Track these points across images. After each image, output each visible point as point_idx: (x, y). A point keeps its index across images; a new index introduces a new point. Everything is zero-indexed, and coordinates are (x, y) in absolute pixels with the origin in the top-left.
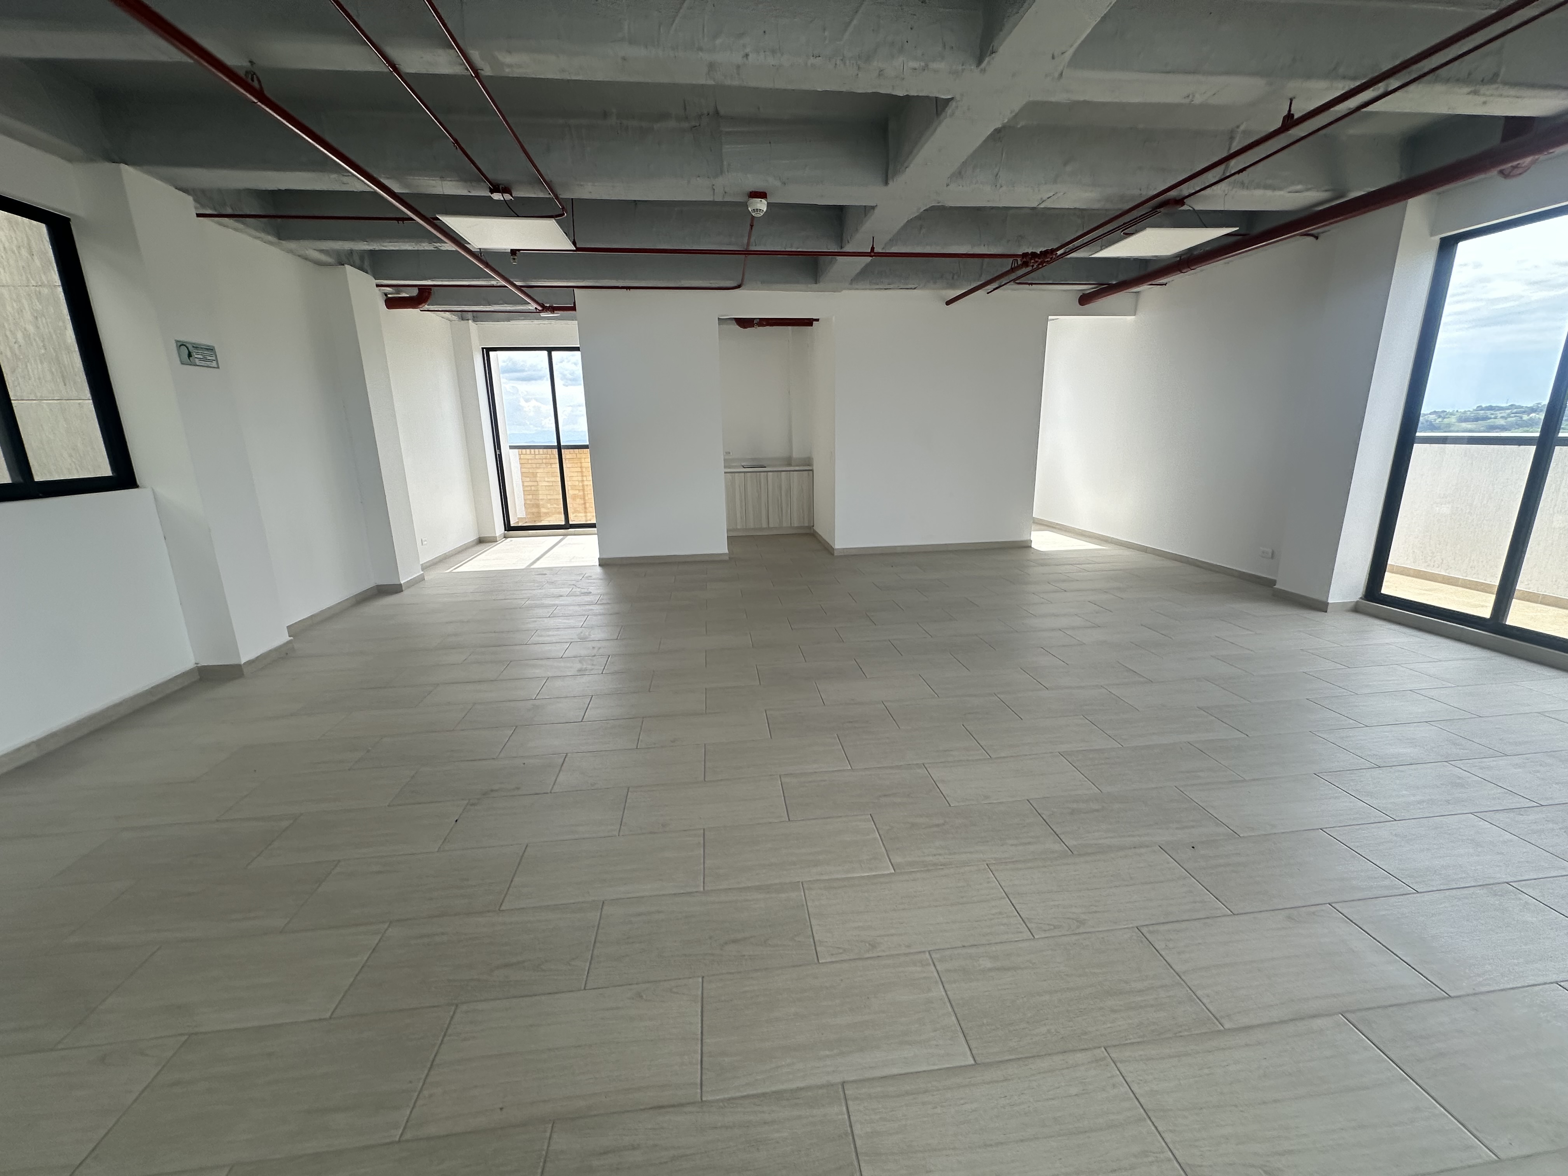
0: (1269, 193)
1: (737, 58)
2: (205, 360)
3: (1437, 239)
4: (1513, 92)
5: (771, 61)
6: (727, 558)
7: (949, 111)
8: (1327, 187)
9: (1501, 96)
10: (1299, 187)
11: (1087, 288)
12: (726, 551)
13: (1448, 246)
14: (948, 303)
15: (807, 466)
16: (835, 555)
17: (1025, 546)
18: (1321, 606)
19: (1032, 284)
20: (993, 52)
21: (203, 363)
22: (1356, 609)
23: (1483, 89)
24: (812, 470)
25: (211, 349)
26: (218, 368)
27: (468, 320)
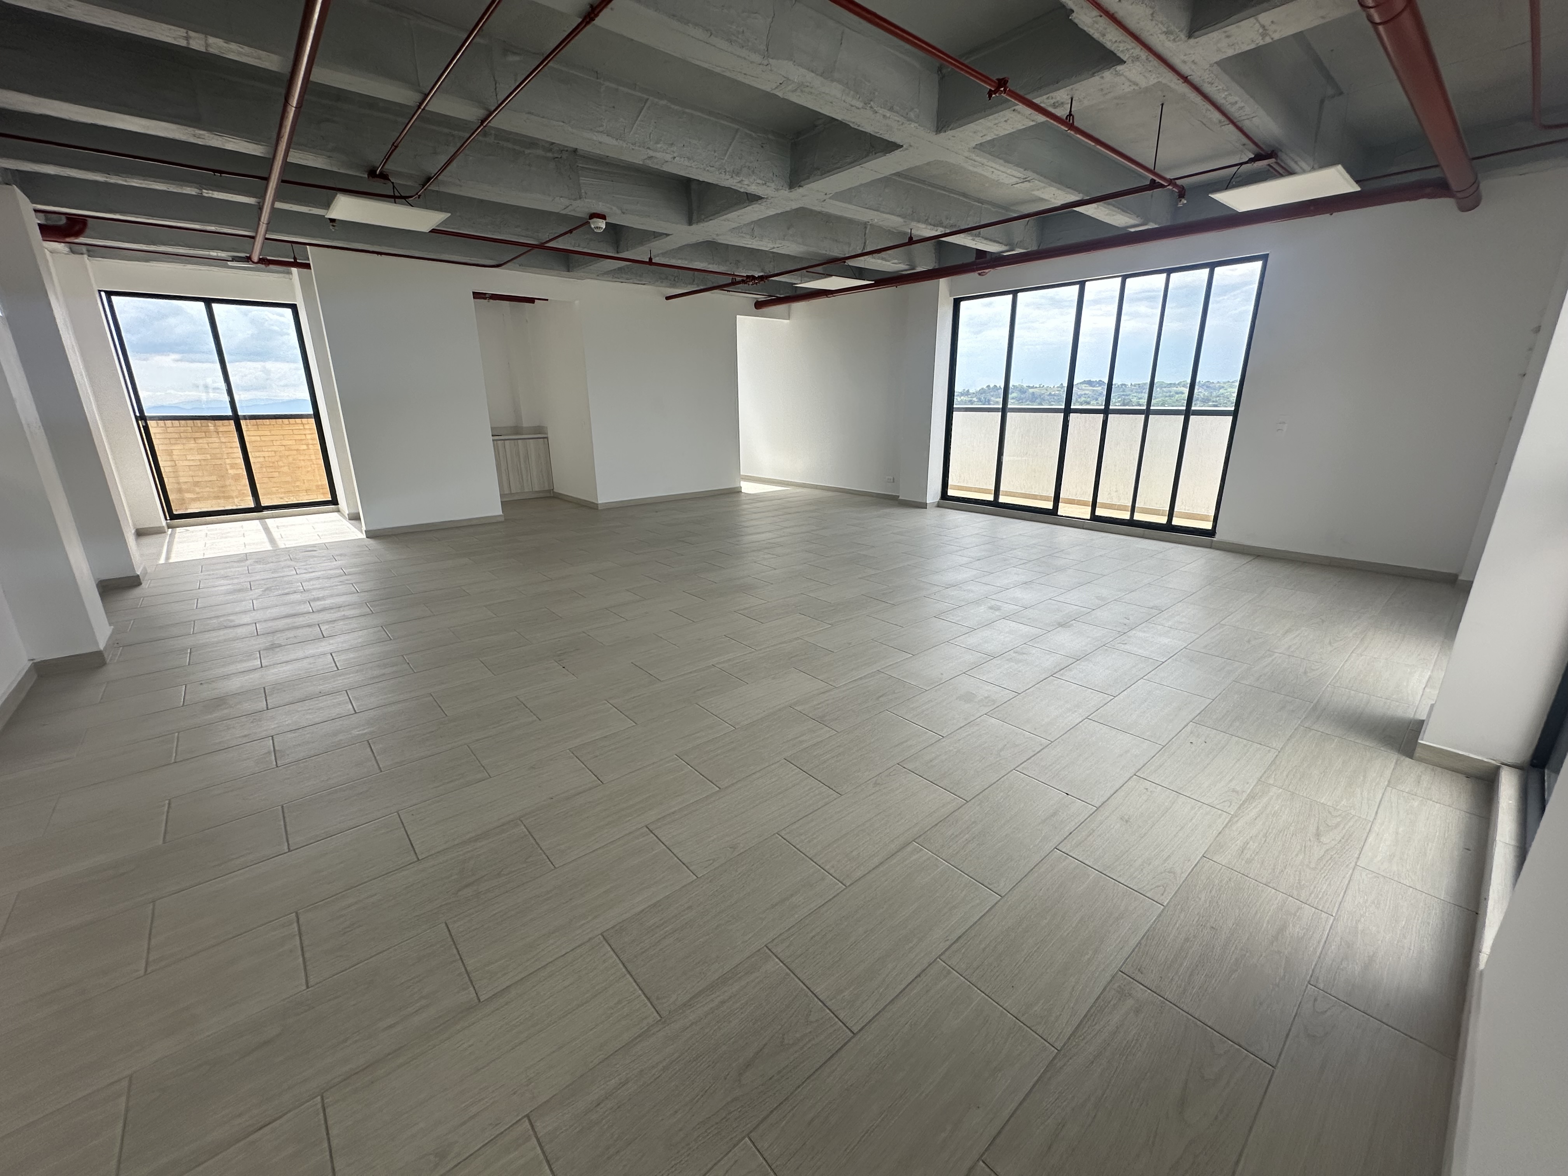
0: (884, 262)
1: (668, 157)
3: (952, 298)
4: (985, 242)
5: (687, 163)
6: (503, 519)
7: (760, 202)
8: (908, 263)
9: (981, 243)
10: (896, 261)
11: (761, 298)
12: (501, 513)
13: (957, 303)
14: (668, 298)
15: (540, 433)
16: (599, 509)
17: (737, 491)
18: (923, 506)
19: (729, 291)
20: (800, 186)
22: (939, 506)
23: (976, 239)
24: (547, 438)
27: (82, 254)
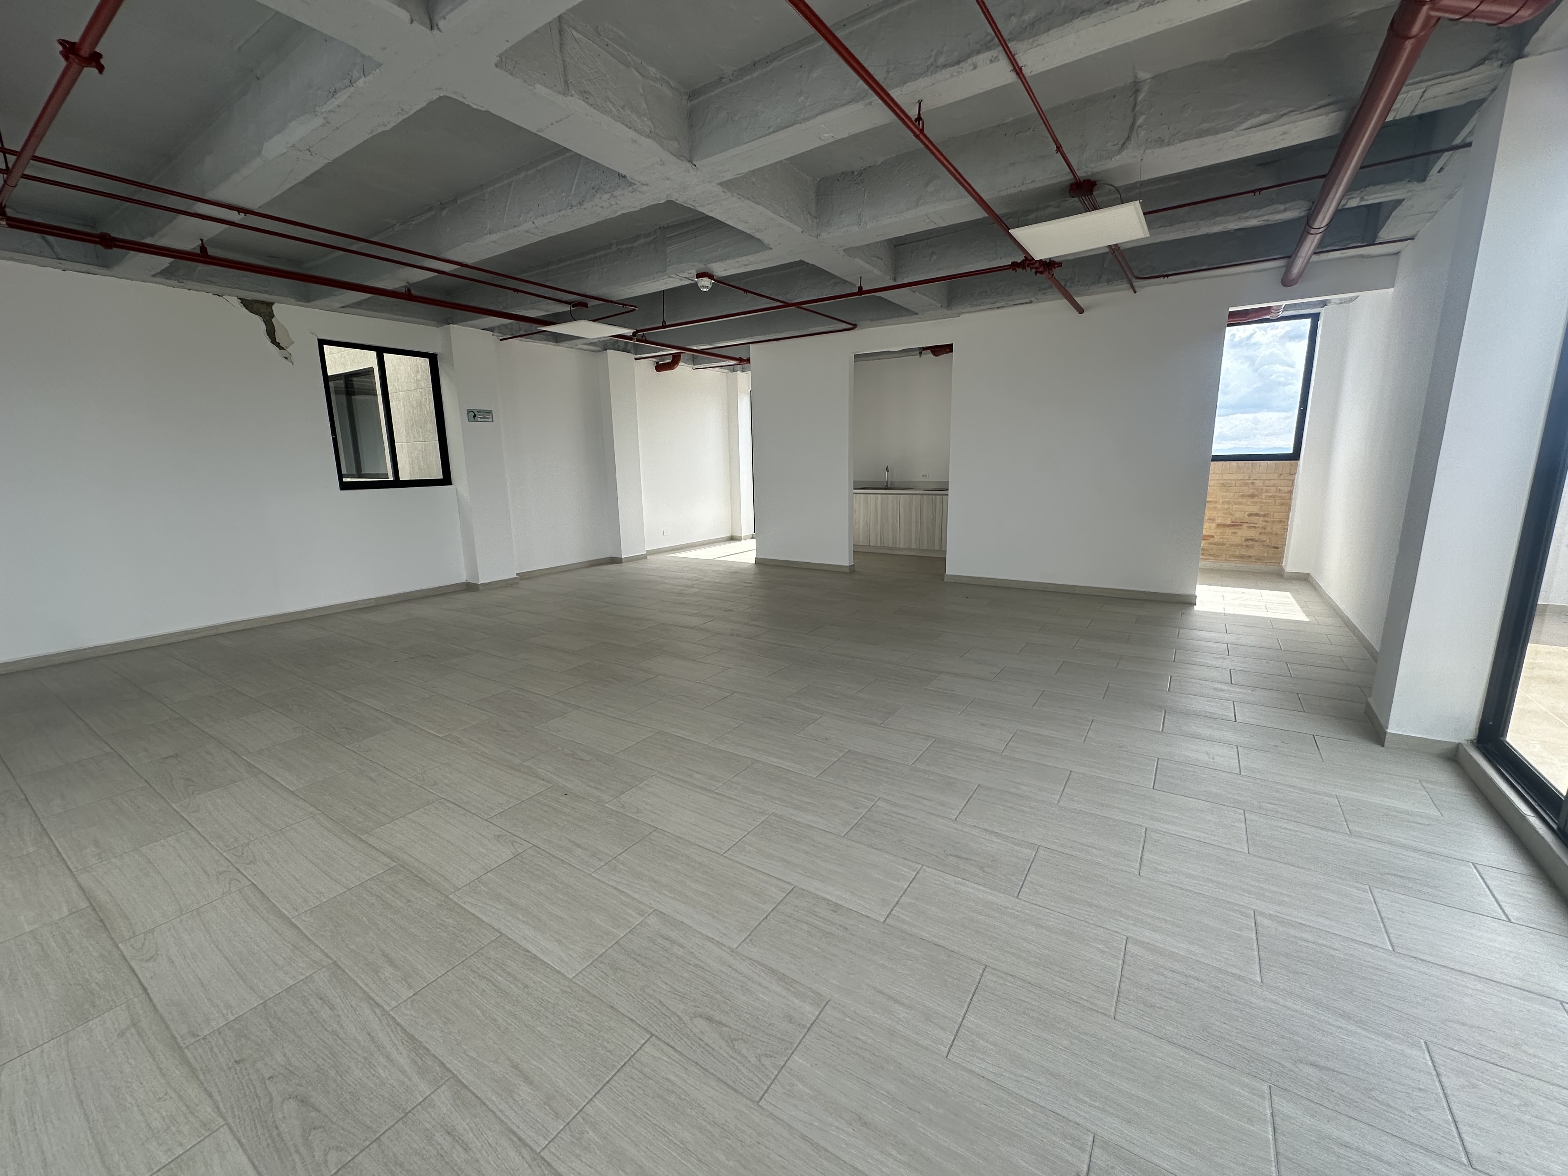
2: (485, 418)
21: (483, 420)
25: (490, 412)
26: (493, 421)
